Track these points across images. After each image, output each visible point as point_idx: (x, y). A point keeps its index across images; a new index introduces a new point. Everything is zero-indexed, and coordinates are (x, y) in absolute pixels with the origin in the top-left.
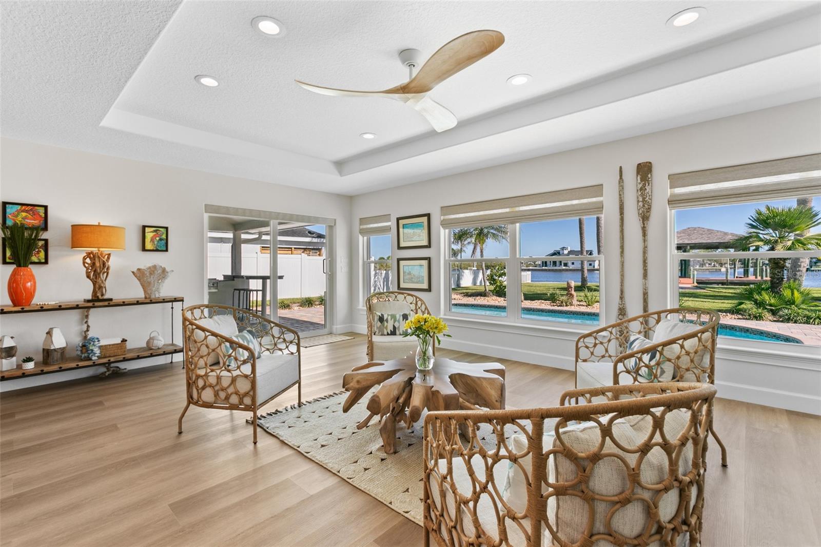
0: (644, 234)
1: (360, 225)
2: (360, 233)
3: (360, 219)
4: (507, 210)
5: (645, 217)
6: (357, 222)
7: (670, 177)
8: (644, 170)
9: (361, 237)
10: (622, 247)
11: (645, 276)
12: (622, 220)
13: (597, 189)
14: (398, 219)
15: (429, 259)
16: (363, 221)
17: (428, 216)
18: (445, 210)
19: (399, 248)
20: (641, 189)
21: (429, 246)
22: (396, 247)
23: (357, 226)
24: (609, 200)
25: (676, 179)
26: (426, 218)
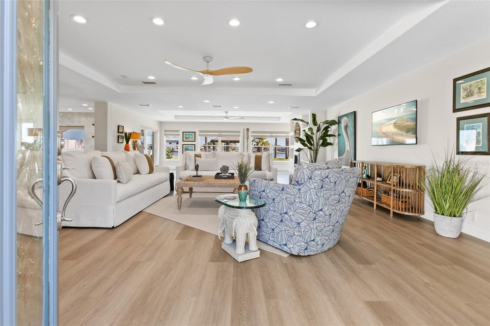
0: (248, 142)
1: (165, 132)
2: (165, 135)
3: (165, 130)
4: (218, 134)
5: (248, 139)
6: (164, 131)
7: (252, 131)
8: (248, 130)
9: (164, 136)
10: (244, 144)
11: (247, 150)
12: (244, 139)
13: (239, 132)
14: (183, 132)
15: (195, 145)
16: (165, 131)
17: (195, 132)
18: (200, 131)
19: (183, 141)
20: (247, 133)
21: (195, 141)
22: (182, 141)
23: (164, 133)
24: (241, 134)
25: (253, 132)
26: (194, 133)
